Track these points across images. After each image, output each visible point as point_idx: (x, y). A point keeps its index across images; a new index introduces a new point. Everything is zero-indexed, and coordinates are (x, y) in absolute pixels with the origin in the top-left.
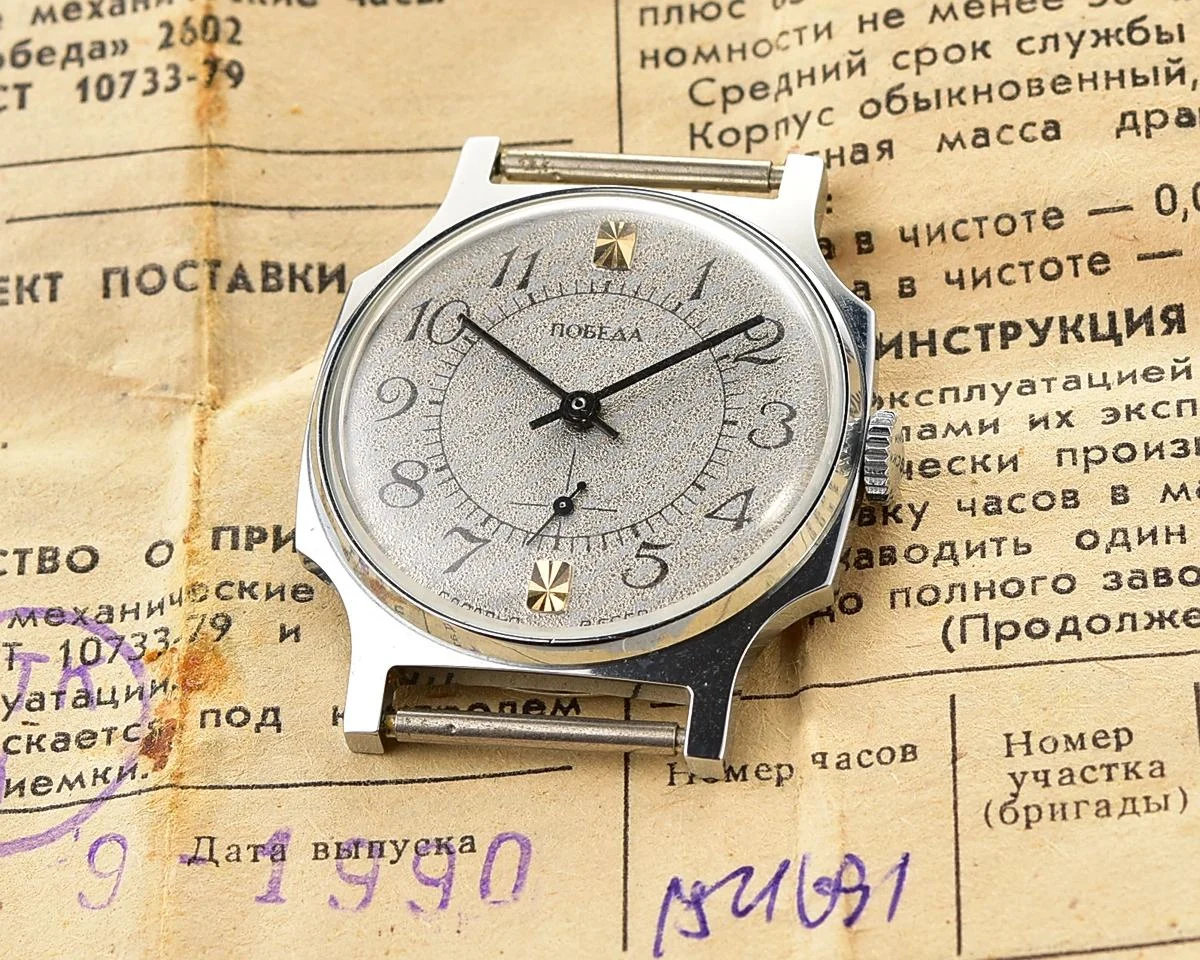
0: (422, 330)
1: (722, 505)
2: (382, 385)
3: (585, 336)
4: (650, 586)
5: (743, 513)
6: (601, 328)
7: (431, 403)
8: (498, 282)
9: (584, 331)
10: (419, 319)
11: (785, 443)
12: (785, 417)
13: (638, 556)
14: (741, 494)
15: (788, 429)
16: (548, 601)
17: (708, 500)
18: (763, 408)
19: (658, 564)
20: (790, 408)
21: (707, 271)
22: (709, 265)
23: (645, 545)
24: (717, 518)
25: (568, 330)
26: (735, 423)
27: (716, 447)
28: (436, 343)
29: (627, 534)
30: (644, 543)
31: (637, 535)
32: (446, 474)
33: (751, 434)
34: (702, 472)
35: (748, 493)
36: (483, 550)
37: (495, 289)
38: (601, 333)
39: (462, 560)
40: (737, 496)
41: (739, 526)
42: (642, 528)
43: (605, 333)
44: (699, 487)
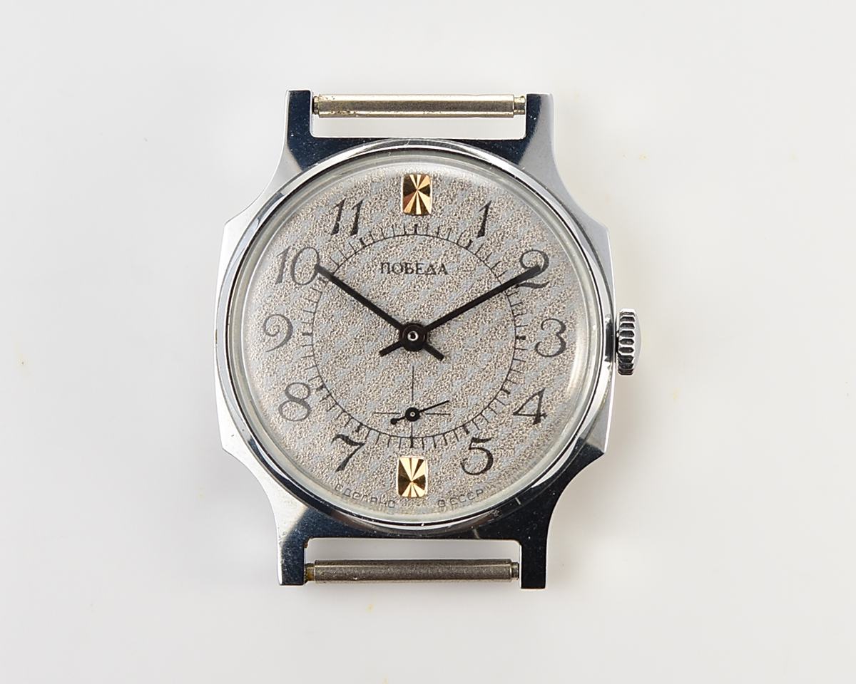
0: (287, 275)
1: (524, 405)
2: (266, 321)
3: (407, 273)
4: (482, 472)
5: (539, 410)
6: (417, 265)
7: (304, 334)
8: (336, 230)
9: (405, 268)
10: (283, 265)
11: (561, 351)
12: (558, 331)
13: (470, 449)
14: (536, 394)
15: (561, 339)
16: (412, 489)
17: (513, 402)
18: (542, 325)
19: (485, 454)
20: (561, 323)
21: (486, 211)
22: (487, 207)
23: (474, 440)
24: (521, 415)
25: (393, 267)
26: (524, 338)
27: (513, 359)
28: (299, 284)
29: (460, 432)
30: (473, 438)
31: (468, 432)
32: (324, 392)
33: (537, 346)
34: (506, 379)
35: (540, 393)
36: (360, 451)
37: (335, 236)
38: (418, 269)
39: (347, 460)
40: (533, 396)
41: (537, 421)
42: (470, 427)
43: (421, 269)
44: (506, 391)
